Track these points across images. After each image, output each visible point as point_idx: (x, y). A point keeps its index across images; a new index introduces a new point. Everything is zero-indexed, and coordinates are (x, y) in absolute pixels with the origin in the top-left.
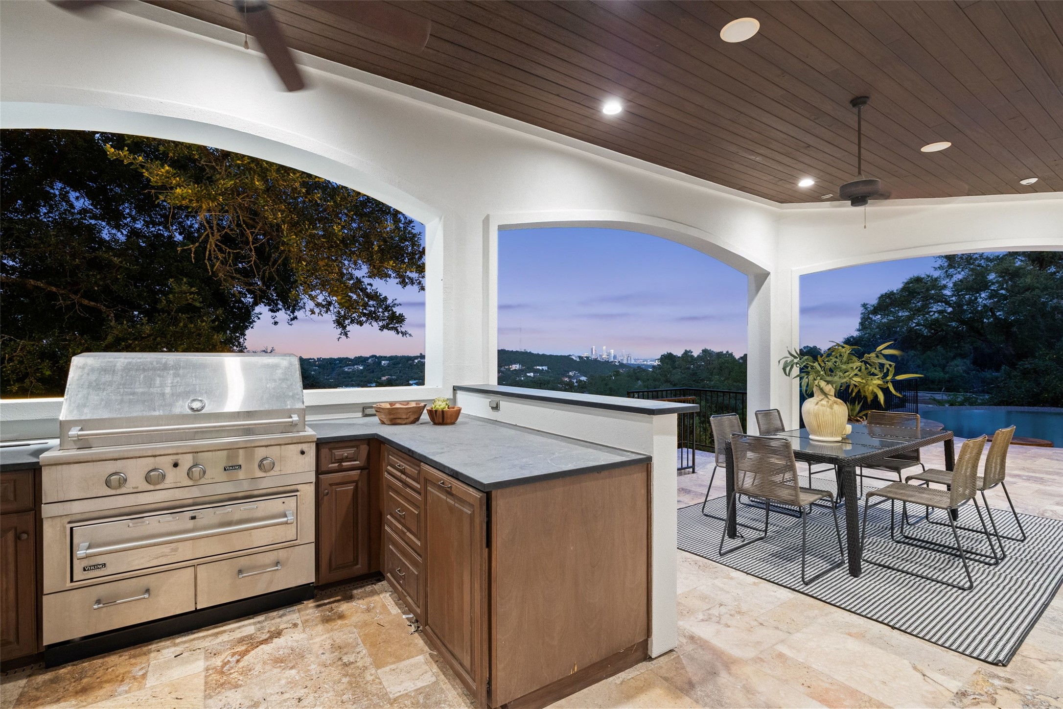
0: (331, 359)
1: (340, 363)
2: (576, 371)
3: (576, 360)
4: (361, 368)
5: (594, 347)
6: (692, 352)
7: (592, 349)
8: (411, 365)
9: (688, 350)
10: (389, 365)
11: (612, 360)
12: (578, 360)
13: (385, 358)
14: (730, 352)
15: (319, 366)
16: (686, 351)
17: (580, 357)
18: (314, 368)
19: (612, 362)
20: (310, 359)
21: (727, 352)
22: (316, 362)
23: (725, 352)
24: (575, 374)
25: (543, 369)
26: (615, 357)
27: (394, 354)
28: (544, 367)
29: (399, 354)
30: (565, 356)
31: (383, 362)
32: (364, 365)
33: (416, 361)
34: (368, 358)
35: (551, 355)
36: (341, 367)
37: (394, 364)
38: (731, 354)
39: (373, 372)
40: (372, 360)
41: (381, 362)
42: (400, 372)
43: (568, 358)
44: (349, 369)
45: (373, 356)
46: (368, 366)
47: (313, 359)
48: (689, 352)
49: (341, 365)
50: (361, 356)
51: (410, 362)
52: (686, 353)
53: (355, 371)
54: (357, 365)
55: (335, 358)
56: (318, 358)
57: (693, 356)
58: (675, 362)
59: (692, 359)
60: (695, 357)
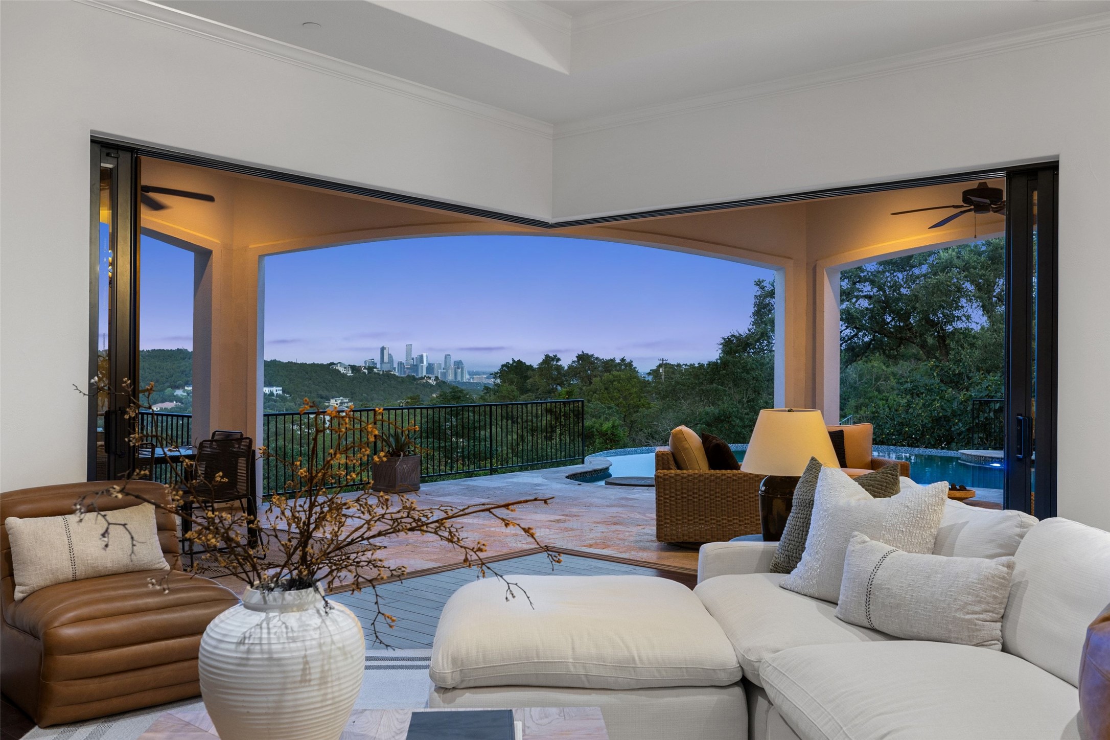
2: (345, 397)
3: (344, 375)
6: (559, 360)
7: (382, 352)
9: (551, 355)
11: (424, 373)
12: (350, 373)
14: (628, 361)
16: (547, 356)
17: (354, 368)
19: (422, 378)
21: (623, 360)
23: (618, 361)
24: (342, 404)
25: (272, 394)
26: (430, 368)
28: (274, 389)
30: (322, 365)
35: (290, 363)
38: (630, 364)
43: (329, 369)
48: (553, 359)
52: (549, 360)
57: (560, 366)
58: (527, 378)
59: (559, 373)
60: (564, 368)
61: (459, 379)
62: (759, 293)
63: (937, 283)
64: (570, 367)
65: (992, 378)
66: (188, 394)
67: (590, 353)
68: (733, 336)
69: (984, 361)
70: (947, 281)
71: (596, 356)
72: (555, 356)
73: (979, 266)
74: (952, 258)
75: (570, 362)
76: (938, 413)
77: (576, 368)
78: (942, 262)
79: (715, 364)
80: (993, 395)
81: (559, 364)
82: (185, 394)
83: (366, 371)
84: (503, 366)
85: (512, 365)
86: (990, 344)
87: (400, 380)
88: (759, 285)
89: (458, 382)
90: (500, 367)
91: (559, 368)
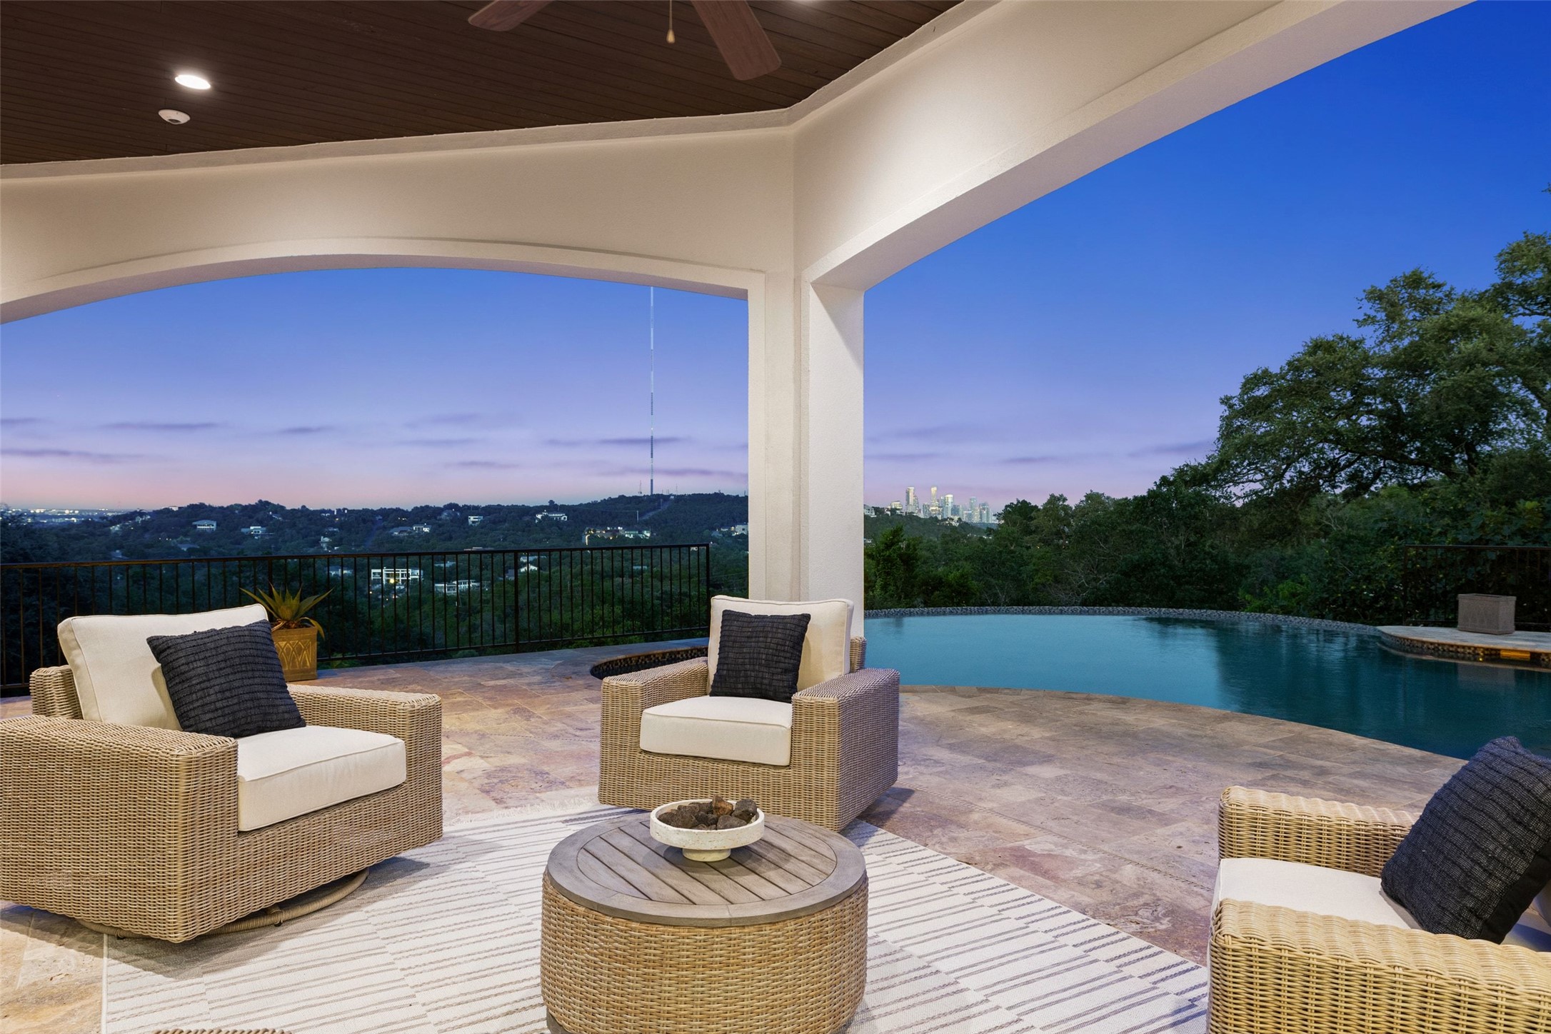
0: (366, 511)
1: (383, 520)
4: (426, 530)
5: (912, 489)
6: (1065, 500)
7: (908, 493)
8: (528, 525)
9: (1057, 495)
10: (482, 525)
11: (950, 516)
13: (475, 510)
15: (341, 526)
16: (1052, 496)
18: (331, 529)
20: (324, 511)
22: (335, 517)
26: (955, 510)
27: (494, 502)
29: (506, 502)
31: (472, 518)
32: (433, 524)
33: (539, 516)
34: (438, 511)
36: (385, 528)
37: (494, 522)
39: (450, 538)
40: (449, 515)
41: (467, 519)
42: (505, 539)
44: (401, 532)
45: (452, 506)
46: (440, 526)
47: (330, 511)
48: (1059, 499)
49: (385, 523)
50: (427, 506)
51: (527, 519)
52: (1054, 501)
53: (413, 537)
54: (417, 523)
55: (375, 509)
56: (339, 510)
57: (1068, 506)
58: (1032, 519)
59: (1066, 514)
60: (1071, 508)
61: (985, 520)
62: (1227, 413)
63: (1453, 385)
64: (1077, 507)
65: (1489, 513)
66: (724, 535)
67: (1101, 492)
68: (1187, 465)
69: (1504, 489)
70: (1466, 382)
71: (1106, 495)
72: (1062, 496)
73: (1521, 360)
74: (1478, 350)
75: (1078, 502)
76: (1414, 565)
77: (1084, 508)
78: (1463, 357)
79: (1143, 498)
80: (1488, 538)
81: (1066, 503)
82: (721, 535)
83: (889, 513)
84: (1007, 506)
85: (1016, 505)
86: (1512, 466)
87: (922, 521)
88: (1226, 403)
89: (984, 523)
90: (1004, 508)
91: (1066, 508)
